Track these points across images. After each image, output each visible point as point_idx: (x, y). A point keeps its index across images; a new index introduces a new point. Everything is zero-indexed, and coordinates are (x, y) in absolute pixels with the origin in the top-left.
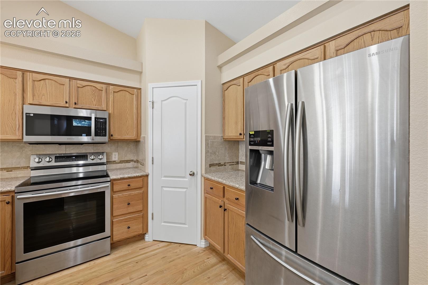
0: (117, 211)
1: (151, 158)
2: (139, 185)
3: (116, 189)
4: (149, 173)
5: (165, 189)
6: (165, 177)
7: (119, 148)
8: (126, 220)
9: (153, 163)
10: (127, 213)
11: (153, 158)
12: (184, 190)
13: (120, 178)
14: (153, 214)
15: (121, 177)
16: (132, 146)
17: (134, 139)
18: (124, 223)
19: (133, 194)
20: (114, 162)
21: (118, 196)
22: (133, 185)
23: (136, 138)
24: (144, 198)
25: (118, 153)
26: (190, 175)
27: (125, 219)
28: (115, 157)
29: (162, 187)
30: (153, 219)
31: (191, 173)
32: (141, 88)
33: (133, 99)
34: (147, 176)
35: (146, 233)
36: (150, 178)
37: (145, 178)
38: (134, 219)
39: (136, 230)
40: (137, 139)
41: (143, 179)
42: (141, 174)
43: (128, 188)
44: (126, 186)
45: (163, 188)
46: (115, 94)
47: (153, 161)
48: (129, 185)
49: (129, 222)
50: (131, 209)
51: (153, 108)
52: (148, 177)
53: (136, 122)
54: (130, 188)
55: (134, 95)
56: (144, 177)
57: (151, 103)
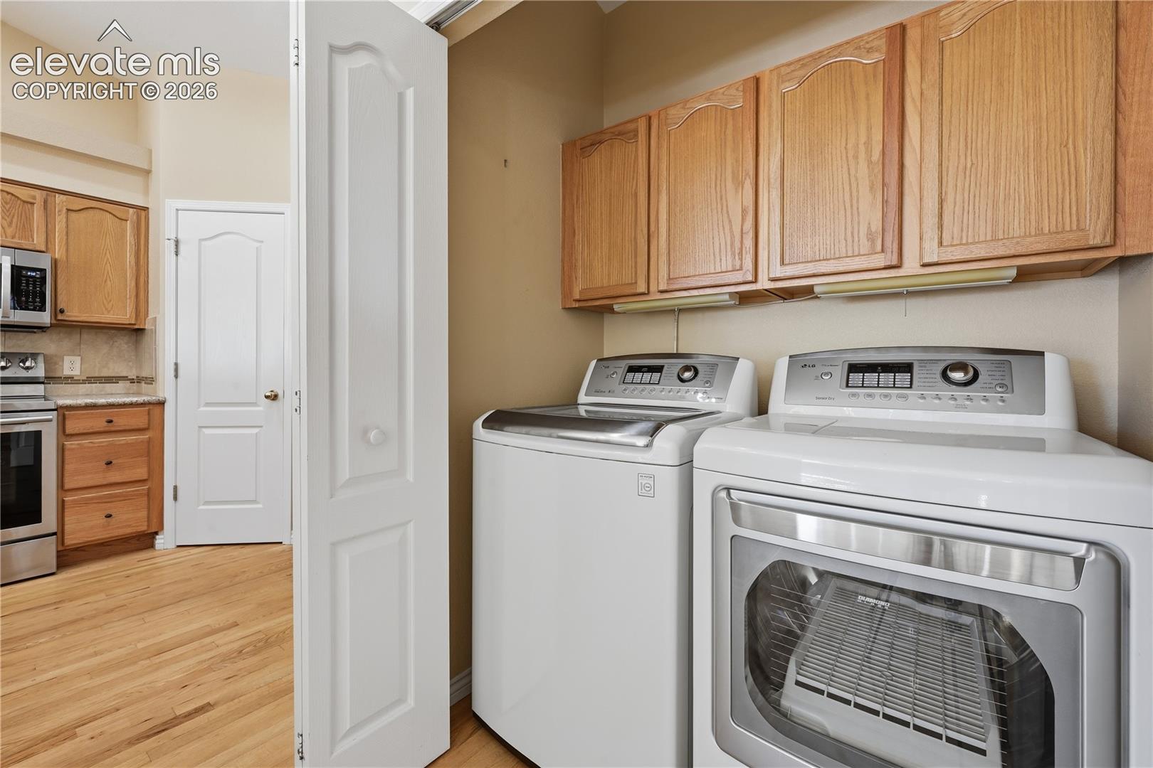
0: (76, 478)
1: (172, 367)
2: (141, 421)
3: (71, 427)
4: (165, 398)
5: (207, 431)
6: (208, 404)
7: (82, 346)
8: (100, 500)
9: (176, 376)
10: (105, 483)
11: (176, 364)
12: (255, 431)
13: (84, 405)
14: (175, 488)
15: (86, 403)
16: (123, 343)
17: (128, 322)
18: (95, 505)
19: (122, 442)
20: (70, 380)
21: (78, 444)
22: (122, 421)
23: (133, 322)
24: (153, 454)
25: (80, 358)
26: (267, 397)
27: (100, 497)
28: (71, 366)
29: (200, 427)
30: (175, 498)
31: (268, 394)
32: (148, 208)
33: (124, 231)
34: (161, 404)
35: (156, 533)
36: (169, 409)
37: (156, 410)
38: (125, 497)
39: (130, 523)
40: (135, 324)
41: (149, 410)
42: (143, 399)
43: (107, 429)
44: (100, 424)
45: (204, 430)
46: (73, 215)
47: (176, 370)
48: (110, 421)
49: (109, 504)
50: (115, 476)
51: (177, 255)
52: (164, 406)
53: (133, 284)
54: (113, 429)
55: (127, 220)
56: (151, 407)
57: (172, 244)
